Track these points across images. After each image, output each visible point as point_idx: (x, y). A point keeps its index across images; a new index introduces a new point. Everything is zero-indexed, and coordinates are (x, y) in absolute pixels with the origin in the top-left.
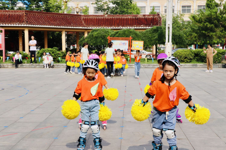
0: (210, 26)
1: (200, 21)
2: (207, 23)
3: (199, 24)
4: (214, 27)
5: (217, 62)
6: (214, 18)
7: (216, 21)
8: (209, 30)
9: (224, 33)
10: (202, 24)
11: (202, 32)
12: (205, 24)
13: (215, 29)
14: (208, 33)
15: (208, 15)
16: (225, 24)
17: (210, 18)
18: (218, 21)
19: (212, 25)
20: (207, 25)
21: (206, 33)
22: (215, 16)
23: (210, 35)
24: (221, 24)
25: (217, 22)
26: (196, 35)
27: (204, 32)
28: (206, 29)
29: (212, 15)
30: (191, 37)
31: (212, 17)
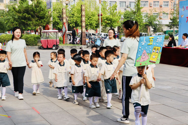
0: (28, 16)
1: (19, 12)
2: (26, 14)
3: (19, 14)
4: (31, 17)
5: (34, 45)
6: (31, 10)
7: (32, 12)
8: (27, 19)
9: (39, 22)
10: (21, 14)
11: (21, 20)
12: (24, 15)
14: (27, 21)
15: (26, 7)
16: (39, 15)
17: (27, 9)
18: (34, 12)
19: (30, 15)
20: (25, 15)
21: (25, 21)
22: (31, 9)
23: (28, 24)
24: (36, 15)
25: (33, 14)
27: (23, 20)
28: (25, 18)
29: (29, 8)
31: (29, 9)
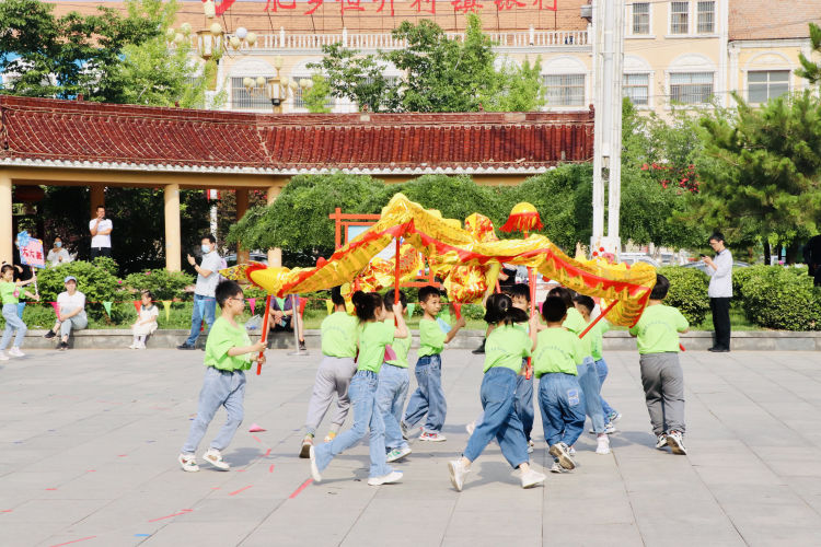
13: (798, 179)
26: (716, 203)
30: (697, 212)
